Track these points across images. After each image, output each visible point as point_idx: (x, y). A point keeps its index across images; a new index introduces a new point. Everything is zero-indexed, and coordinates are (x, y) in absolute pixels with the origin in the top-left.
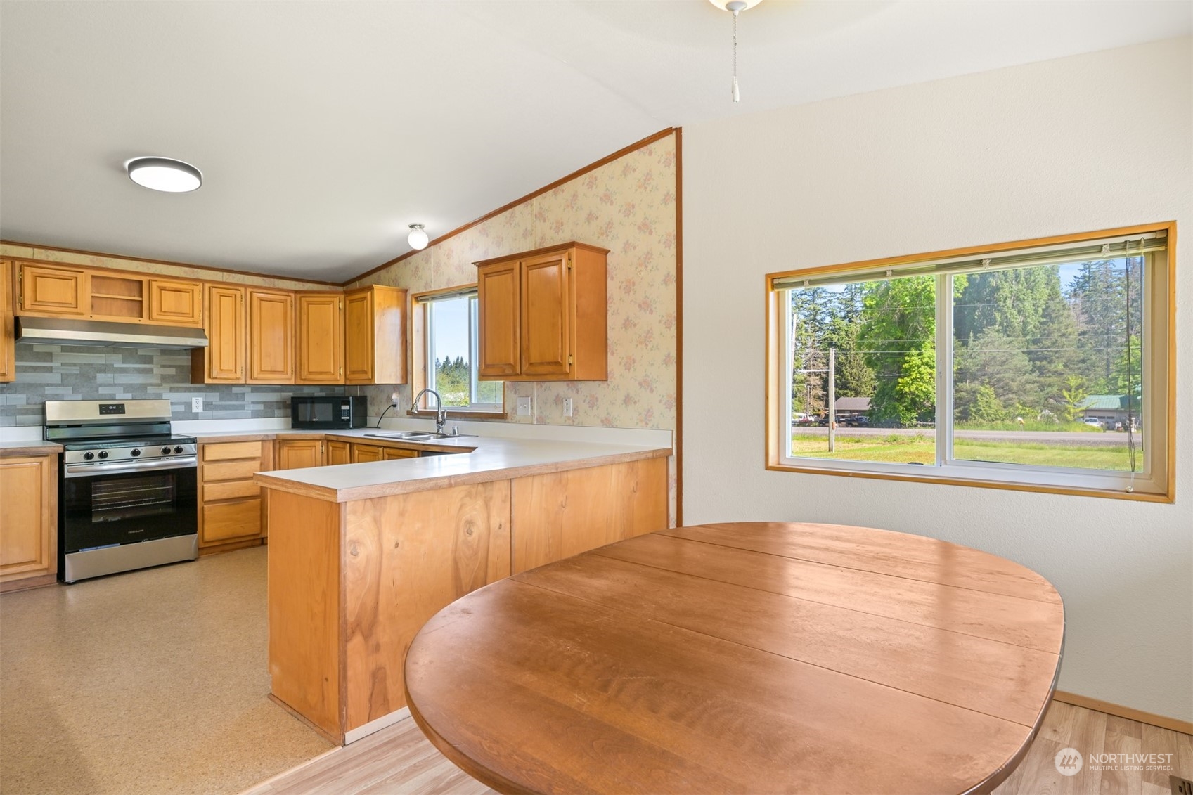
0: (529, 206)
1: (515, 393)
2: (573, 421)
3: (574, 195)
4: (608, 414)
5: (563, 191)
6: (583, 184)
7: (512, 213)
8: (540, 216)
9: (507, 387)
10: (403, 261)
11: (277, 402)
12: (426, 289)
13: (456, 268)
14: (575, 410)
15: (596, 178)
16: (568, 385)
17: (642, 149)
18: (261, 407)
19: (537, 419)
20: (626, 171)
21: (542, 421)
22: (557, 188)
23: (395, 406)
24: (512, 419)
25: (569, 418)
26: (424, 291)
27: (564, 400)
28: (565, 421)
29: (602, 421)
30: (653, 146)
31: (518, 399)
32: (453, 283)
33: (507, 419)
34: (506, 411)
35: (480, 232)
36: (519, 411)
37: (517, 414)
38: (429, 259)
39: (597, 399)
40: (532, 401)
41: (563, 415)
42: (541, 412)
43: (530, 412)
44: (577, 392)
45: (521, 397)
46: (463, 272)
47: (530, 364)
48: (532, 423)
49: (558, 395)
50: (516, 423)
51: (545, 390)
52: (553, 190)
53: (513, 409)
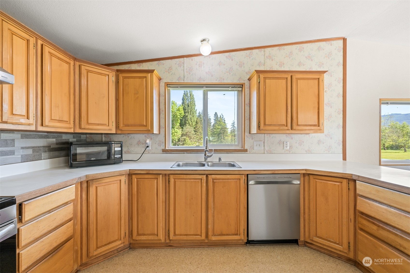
0: (262, 52)
1: (252, 139)
2: (290, 152)
3: (291, 52)
4: (309, 148)
5: (284, 49)
6: (296, 49)
7: (251, 52)
8: (270, 57)
9: (247, 136)
10: (157, 62)
11: (44, 147)
12: (179, 81)
13: (206, 73)
14: (291, 147)
15: (303, 48)
16: (286, 136)
17: (327, 42)
18: (30, 152)
19: (267, 151)
20: (319, 49)
21: (270, 152)
22: (280, 47)
23: (148, 147)
24: (250, 152)
25: (287, 150)
26: (177, 82)
27: (285, 142)
28: (285, 152)
29: (306, 151)
30: (333, 42)
31: (254, 142)
32: (204, 81)
33: (247, 152)
34: (246, 148)
35: (226, 57)
36: (255, 148)
37: (254, 149)
38: (182, 65)
39: (303, 142)
40: (264, 143)
41: (284, 149)
42: (270, 148)
43: (263, 148)
44: (292, 138)
45: (256, 141)
46: (212, 76)
47: (298, 125)
48: (264, 153)
49: (281, 140)
50: (253, 153)
51: (272, 138)
52: (278, 47)
53: (251, 147)
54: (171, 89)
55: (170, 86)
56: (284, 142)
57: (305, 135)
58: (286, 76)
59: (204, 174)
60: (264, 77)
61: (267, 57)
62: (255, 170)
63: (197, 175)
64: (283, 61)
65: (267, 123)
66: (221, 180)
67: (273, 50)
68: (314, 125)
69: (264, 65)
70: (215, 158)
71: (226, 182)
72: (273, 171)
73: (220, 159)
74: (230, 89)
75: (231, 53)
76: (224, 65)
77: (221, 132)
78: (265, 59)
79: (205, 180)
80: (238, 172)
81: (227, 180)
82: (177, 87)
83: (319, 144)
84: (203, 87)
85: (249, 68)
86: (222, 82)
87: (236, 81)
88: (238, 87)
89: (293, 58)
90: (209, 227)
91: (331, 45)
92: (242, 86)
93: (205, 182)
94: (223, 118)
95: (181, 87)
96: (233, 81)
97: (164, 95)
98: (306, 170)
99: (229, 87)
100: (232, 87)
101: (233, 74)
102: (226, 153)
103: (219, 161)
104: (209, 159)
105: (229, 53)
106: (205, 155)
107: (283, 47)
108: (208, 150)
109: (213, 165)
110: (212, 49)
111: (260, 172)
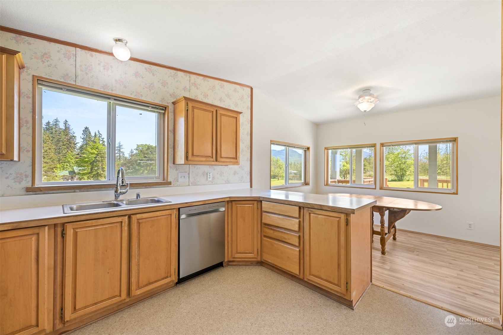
0: (188, 77)
1: (177, 170)
2: (212, 182)
3: (214, 86)
4: (228, 178)
5: (208, 81)
7: (175, 73)
8: (195, 85)
9: (170, 167)
10: (12, 35)
12: (65, 80)
14: (213, 178)
15: (224, 86)
16: (210, 167)
17: (241, 86)
19: (192, 183)
20: (235, 91)
21: (195, 184)
22: (205, 78)
24: (174, 185)
25: (210, 181)
26: (62, 80)
28: (208, 183)
29: (225, 181)
31: (179, 173)
32: (112, 90)
33: (171, 185)
34: (169, 181)
35: (146, 69)
36: (180, 180)
37: (178, 182)
38: (72, 57)
39: (223, 173)
40: (189, 174)
41: (207, 180)
42: (195, 179)
43: (187, 180)
44: (214, 170)
45: (181, 172)
46: (125, 87)
47: (221, 157)
48: (189, 185)
49: (204, 171)
50: (177, 186)
51: (197, 169)
52: (203, 77)
53: (175, 179)
54: (43, 88)
55: (44, 83)
56: (207, 173)
57: (225, 166)
58: (212, 110)
59: (125, 215)
60: (192, 105)
61: (192, 83)
62: (187, 203)
63: (114, 218)
64: (207, 93)
65: (194, 154)
66: (149, 219)
67: (198, 78)
68: (233, 158)
69: (189, 91)
70: (131, 194)
71: (155, 220)
72: (204, 202)
73: (138, 196)
74: (149, 109)
75: (152, 66)
76: (143, 77)
77: (97, 158)
78: (191, 86)
79: (126, 223)
80: (169, 206)
81: (156, 218)
82: (61, 89)
83: (234, 175)
84: (110, 98)
85: (174, 90)
86: (140, 99)
87: (157, 101)
88: (160, 109)
89: (215, 92)
90: (133, 281)
91: (243, 90)
92: (165, 108)
93: (126, 225)
94: (100, 138)
95: (68, 90)
96: (154, 101)
97: (31, 95)
98: (230, 197)
99: (148, 106)
100: (152, 107)
101: (154, 92)
102: (144, 187)
103: (137, 198)
104: (121, 197)
105: (149, 65)
106: (116, 191)
107: (207, 79)
108: (126, 184)
109: (130, 203)
110: (131, 54)
111: (192, 204)
